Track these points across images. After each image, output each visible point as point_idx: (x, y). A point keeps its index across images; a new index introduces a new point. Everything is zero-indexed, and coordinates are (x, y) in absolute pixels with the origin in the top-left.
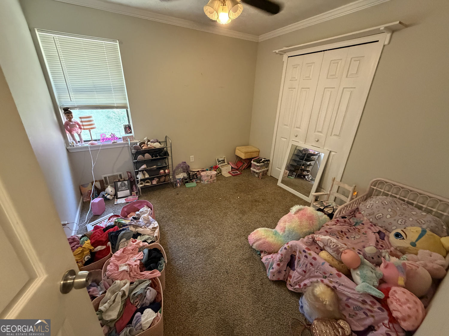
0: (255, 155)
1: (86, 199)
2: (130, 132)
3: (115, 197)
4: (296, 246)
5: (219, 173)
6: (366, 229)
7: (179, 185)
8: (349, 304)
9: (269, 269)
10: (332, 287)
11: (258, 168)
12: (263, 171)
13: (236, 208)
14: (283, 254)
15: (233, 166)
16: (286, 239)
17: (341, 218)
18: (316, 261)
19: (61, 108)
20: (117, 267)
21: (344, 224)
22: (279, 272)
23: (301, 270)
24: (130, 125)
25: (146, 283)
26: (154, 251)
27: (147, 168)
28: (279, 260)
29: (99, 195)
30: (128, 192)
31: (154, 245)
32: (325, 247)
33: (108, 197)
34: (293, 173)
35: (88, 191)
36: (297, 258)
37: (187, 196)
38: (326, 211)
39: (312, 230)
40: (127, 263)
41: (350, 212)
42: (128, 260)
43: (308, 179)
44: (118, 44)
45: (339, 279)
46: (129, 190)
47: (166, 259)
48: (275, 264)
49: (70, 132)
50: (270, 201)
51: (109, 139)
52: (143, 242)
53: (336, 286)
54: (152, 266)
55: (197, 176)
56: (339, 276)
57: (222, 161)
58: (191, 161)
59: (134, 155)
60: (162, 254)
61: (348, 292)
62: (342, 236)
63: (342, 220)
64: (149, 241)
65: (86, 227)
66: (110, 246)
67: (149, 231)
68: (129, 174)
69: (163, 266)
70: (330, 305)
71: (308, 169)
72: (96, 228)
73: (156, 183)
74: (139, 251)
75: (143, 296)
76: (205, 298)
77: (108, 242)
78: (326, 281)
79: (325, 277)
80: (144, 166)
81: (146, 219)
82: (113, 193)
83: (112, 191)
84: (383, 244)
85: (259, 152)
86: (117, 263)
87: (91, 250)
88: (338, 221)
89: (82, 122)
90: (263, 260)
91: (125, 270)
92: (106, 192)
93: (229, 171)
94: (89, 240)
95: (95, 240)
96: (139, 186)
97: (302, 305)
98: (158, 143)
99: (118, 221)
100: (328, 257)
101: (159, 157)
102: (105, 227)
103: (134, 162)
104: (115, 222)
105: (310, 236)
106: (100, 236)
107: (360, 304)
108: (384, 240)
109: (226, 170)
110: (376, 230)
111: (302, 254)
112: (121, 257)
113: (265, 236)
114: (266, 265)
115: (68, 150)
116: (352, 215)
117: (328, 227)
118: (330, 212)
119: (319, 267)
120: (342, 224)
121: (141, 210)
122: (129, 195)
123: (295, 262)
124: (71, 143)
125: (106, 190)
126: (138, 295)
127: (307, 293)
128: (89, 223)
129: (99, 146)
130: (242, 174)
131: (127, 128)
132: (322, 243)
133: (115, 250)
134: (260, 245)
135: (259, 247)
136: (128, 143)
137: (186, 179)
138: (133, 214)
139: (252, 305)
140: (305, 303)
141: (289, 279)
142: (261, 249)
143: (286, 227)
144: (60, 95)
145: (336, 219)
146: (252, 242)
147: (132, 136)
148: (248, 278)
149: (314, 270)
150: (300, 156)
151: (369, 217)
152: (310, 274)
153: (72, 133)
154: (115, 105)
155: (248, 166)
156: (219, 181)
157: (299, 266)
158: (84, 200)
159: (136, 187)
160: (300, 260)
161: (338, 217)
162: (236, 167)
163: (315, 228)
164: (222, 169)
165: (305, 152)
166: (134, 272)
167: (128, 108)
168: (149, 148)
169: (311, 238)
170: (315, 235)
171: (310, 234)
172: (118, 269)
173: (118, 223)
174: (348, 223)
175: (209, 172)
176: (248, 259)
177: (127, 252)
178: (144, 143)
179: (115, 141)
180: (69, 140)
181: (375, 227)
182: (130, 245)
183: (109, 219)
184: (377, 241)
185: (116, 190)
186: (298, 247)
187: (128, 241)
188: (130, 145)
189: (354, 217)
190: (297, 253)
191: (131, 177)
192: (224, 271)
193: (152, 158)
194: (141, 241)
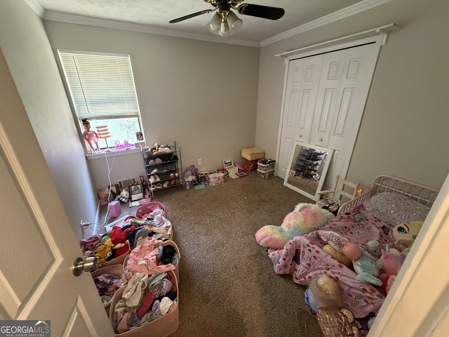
0: (261, 156)
1: (103, 203)
2: (141, 138)
3: (130, 200)
4: (300, 241)
5: (227, 175)
6: (370, 224)
7: (188, 187)
8: (350, 294)
9: (276, 264)
10: (335, 278)
11: (264, 168)
12: (270, 172)
13: (243, 208)
14: (288, 249)
15: (240, 168)
16: (291, 236)
17: (345, 214)
18: (319, 254)
19: (80, 119)
20: (136, 262)
21: (348, 220)
22: (285, 266)
23: (306, 263)
24: (142, 132)
25: (162, 275)
26: (168, 248)
27: (158, 172)
28: (285, 255)
29: (115, 198)
30: (141, 195)
31: (168, 242)
32: (328, 241)
33: (123, 200)
34: (300, 172)
35: (105, 195)
36: (301, 252)
37: (197, 198)
38: (331, 208)
39: (316, 226)
40: (145, 257)
41: (354, 209)
42: (146, 255)
43: (315, 178)
44: (129, 58)
45: (340, 270)
46: (142, 194)
47: (180, 255)
48: (281, 258)
49: (88, 141)
50: (276, 200)
51: (123, 146)
52: (158, 239)
53: (338, 277)
54: (167, 260)
55: (205, 178)
56: (341, 267)
57: (228, 164)
58: (199, 164)
59: (146, 161)
60: (175, 250)
61: (349, 282)
62: (346, 232)
63: (346, 216)
64: (163, 239)
65: (105, 228)
66: (129, 244)
67: (162, 229)
68: (142, 178)
69: (177, 260)
70: (333, 295)
71: (315, 169)
72: (115, 228)
73: (167, 186)
74: (155, 248)
75: (160, 286)
76: (216, 290)
77: (126, 240)
78: (329, 272)
79: (328, 269)
80: (155, 171)
81: (160, 219)
82: (127, 197)
83: (126, 195)
84: (386, 238)
85: (265, 153)
86: (136, 258)
87: (112, 247)
88: (342, 217)
89: (98, 131)
90: (270, 255)
91: (143, 264)
92: (121, 196)
93: (236, 173)
94: (110, 238)
95: (115, 239)
96: (151, 189)
97: (308, 297)
98: (168, 148)
99: (134, 221)
100: (331, 250)
101: (169, 161)
102: (122, 227)
103: (146, 167)
104: (132, 222)
105: (315, 232)
106: (120, 235)
107: (361, 293)
108: (388, 234)
109: (234, 171)
110: (380, 225)
111: (306, 248)
112: (139, 253)
113: (271, 233)
114: (273, 260)
115: (86, 157)
116: (357, 211)
117: (332, 223)
118: (335, 209)
119: (323, 259)
120: (346, 220)
121: (154, 211)
122: (143, 198)
123: (299, 256)
124: (90, 151)
125: (121, 194)
126: (156, 285)
127: (312, 284)
128: (108, 224)
129: (114, 153)
130: (248, 175)
131: (139, 135)
132: (325, 238)
133: (133, 246)
134: (266, 242)
135: (266, 244)
136: (141, 149)
137: (195, 182)
138: (147, 215)
139: (260, 297)
140: (310, 294)
141: (295, 272)
142: (268, 246)
143: (291, 224)
144: (78, 107)
145: (340, 216)
146: (259, 239)
147: (144, 142)
148: (256, 272)
149: (318, 263)
150: (306, 156)
151: (373, 213)
152: (314, 267)
153: (90, 142)
154: (128, 114)
155: (254, 168)
156: (226, 183)
157: (303, 260)
158: (102, 203)
159: (148, 190)
160: (304, 254)
161: (342, 214)
162: (243, 169)
163: (319, 225)
164: (229, 171)
165: (311, 152)
166: (152, 266)
167: (139, 116)
168: (160, 153)
169: (315, 234)
170: (319, 231)
171: (314, 230)
172: (137, 264)
173: (134, 223)
174: (352, 219)
175: (217, 174)
176: (256, 256)
177: (144, 248)
178: (155, 149)
179: (128, 147)
180: (88, 149)
181: (379, 223)
182: (147, 242)
183: (126, 220)
184: (381, 236)
185: (131, 193)
186: (302, 241)
187: (144, 239)
188: (143, 151)
189: (358, 213)
190: (302, 247)
191: (144, 181)
192: (233, 266)
193: (163, 162)
194: (155, 239)
